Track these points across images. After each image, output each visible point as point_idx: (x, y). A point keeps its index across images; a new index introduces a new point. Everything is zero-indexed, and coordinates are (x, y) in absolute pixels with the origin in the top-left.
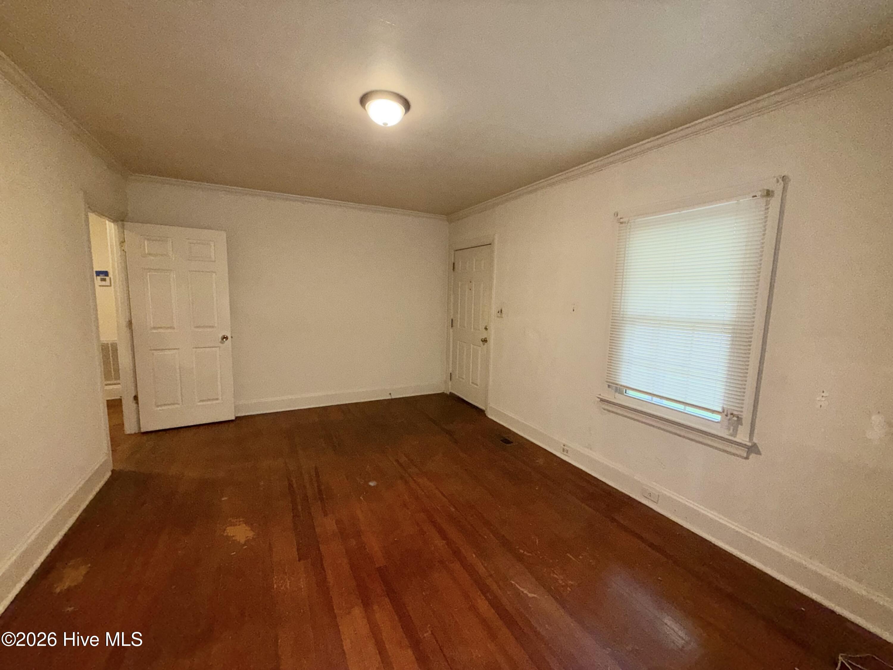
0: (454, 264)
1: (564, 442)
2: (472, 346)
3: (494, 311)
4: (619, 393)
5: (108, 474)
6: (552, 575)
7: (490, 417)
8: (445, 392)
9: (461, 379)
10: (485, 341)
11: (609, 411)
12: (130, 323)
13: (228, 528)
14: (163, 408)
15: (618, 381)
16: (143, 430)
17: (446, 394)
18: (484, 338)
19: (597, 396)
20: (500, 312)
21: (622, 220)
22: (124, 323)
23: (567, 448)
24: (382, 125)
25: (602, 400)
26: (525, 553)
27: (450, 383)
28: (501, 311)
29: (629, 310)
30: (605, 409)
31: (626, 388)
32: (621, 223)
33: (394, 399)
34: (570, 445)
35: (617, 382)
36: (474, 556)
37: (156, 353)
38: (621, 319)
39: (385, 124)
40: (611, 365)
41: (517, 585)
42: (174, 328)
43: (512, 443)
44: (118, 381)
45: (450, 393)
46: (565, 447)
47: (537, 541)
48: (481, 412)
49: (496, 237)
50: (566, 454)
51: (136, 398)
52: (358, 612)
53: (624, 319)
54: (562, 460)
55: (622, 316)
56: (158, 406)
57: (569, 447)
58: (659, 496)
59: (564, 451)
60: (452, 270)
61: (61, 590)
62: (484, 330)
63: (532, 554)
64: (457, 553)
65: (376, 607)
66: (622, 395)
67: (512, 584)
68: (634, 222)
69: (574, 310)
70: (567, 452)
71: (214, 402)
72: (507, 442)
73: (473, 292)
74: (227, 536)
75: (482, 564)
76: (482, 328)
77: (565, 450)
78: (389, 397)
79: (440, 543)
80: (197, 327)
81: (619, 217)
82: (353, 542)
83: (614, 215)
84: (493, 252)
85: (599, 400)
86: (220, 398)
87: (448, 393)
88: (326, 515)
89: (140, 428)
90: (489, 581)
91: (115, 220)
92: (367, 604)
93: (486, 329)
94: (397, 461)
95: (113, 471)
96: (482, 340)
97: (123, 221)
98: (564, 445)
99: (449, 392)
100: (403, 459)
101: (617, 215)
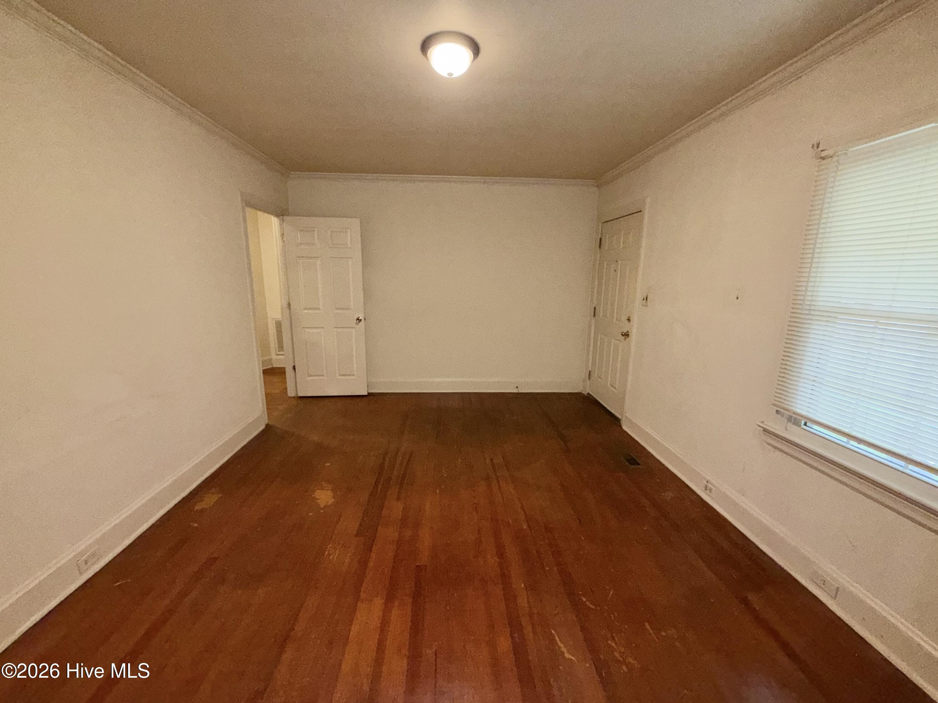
0: (601, 239)
1: (708, 478)
2: (613, 340)
3: (639, 297)
4: (793, 424)
5: (262, 427)
6: (609, 642)
7: (625, 428)
8: (583, 392)
9: (599, 380)
10: (626, 335)
11: (775, 448)
12: (289, 305)
13: (318, 491)
14: (314, 378)
15: (792, 406)
16: (300, 394)
17: (583, 394)
18: (625, 332)
19: (757, 423)
20: (645, 299)
21: (823, 154)
22: (285, 305)
23: (712, 487)
24: (447, 76)
25: (765, 430)
26: (587, 603)
27: (588, 382)
28: (647, 298)
29: (821, 299)
30: (768, 444)
31: (806, 421)
32: (823, 158)
33: (521, 393)
34: (714, 483)
35: (790, 408)
36: (523, 585)
37: (307, 330)
38: (807, 312)
39: (450, 74)
40: (784, 382)
41: (556, 637)
42: (319, 309)
43: (639, 464)
44: (282, 353)
45: (588, 394)
46: (709, 485)
47: (611, 593)
48: (616, 421)
49: (648, 200)
50: (709, 494)
51: (294, 368)
52: (379, 602)
53: (812, 312)
54: (702, 500)
55: (808, 308)
56: (310, 376)
57: (714, 486)
58: (838, 588)
59: (706, 489)
60: (598, 247)
61: (197, 509)
62: (627, 322)
63: (596, 607)
64: (505, 577)
65: (396, 603)
66: (799, 428)
67: (552, 634)
68: (846, 154)
69: (737, 298)
70: (711, 492)
71: (350, 377)
72: (633, 461)
73: (619, 273)
74: (314, 497)
75: (528, 598)
76: (624, 318)
77: (708, 488)
78: (515, 391)
79: (492, 560)
80: (337, 309)
81: (821, 148)
82: (408, 533)
83: (813, 145)
84: (642, 221)
85: (762, 429)
86: (356, 374)
87: (586, 394)
88: (398, 499)
89: (297, 393)
90: (525, 621)
91: (277, 216)
92: (389, 599)
93: (629, 320)
94: (492, 460)
95: (267, 425)
96: (622, 334)
97: (283, 216)
98: (707, 482)
99: (587, 392)
100: (499, 460)
101: (818, 147)
